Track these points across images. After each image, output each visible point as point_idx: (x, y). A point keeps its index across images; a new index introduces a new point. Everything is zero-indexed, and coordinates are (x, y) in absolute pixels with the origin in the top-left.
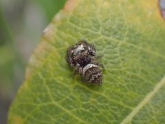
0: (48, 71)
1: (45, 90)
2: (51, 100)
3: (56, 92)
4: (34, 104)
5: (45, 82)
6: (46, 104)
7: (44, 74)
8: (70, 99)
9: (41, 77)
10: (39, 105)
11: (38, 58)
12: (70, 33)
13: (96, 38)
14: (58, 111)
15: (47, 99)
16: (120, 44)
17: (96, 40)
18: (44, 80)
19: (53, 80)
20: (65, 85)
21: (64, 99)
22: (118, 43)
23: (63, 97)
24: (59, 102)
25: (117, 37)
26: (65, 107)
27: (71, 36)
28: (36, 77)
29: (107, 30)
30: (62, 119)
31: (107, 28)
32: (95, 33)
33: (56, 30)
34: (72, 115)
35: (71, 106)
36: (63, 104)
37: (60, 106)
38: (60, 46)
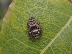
0: (11, 24)
1: (11, 33)
2: (13, 38)
3: (16, 34)
4: (6, 40)
5: (10, 30)
6: (11, 40)
7: (10, 26)
8: (22, 37)
9: (9, 27)
10: (9, 40)
11: (7, 19)
12: (21, 6)
13: (33, 8)
14: (17, 42)
15: (12, 37)
16: (44, 10)
17: (33, 9)
18: (10, 28)
19: (14, 28)
20: (20, 30)
21: (20, 37)
22: (43, 9)
23: (19, 36)
24: (17, 38)
25: (43, 6)
26: (20, 40)
27: (21, 8)
28: (6, 28)
29: (38, 4)
30: (19, 46)
31: (38, 3)
32: (32, 5)
33: (15, 5)
34: (23, 44)
35: (23, 40)
36: (19, 39)
37: (18, 40)
38: (17, 13)
